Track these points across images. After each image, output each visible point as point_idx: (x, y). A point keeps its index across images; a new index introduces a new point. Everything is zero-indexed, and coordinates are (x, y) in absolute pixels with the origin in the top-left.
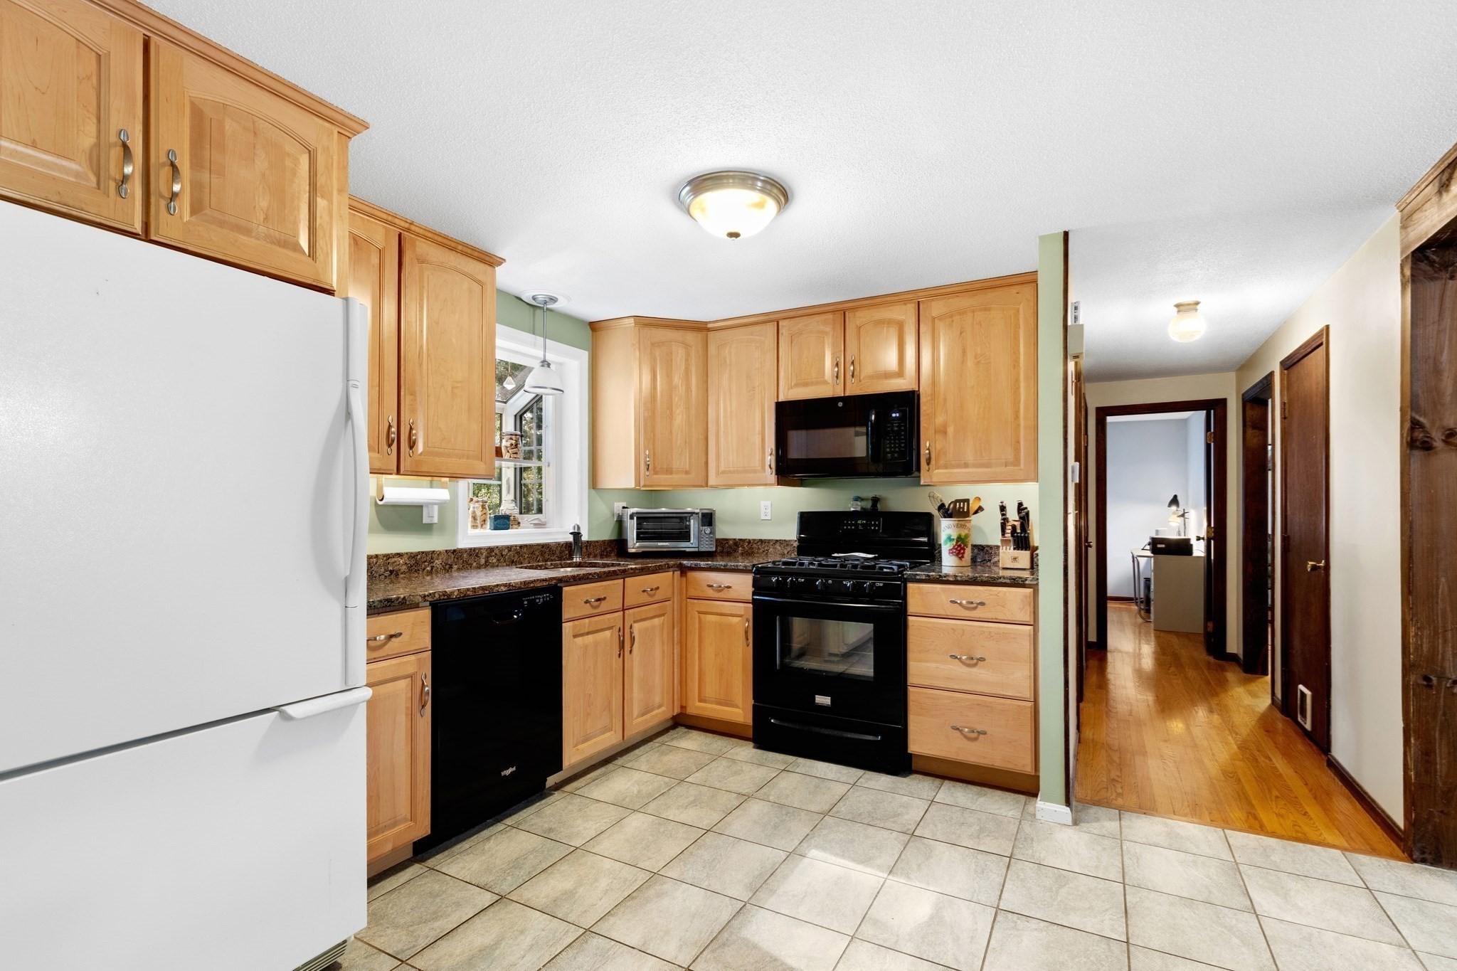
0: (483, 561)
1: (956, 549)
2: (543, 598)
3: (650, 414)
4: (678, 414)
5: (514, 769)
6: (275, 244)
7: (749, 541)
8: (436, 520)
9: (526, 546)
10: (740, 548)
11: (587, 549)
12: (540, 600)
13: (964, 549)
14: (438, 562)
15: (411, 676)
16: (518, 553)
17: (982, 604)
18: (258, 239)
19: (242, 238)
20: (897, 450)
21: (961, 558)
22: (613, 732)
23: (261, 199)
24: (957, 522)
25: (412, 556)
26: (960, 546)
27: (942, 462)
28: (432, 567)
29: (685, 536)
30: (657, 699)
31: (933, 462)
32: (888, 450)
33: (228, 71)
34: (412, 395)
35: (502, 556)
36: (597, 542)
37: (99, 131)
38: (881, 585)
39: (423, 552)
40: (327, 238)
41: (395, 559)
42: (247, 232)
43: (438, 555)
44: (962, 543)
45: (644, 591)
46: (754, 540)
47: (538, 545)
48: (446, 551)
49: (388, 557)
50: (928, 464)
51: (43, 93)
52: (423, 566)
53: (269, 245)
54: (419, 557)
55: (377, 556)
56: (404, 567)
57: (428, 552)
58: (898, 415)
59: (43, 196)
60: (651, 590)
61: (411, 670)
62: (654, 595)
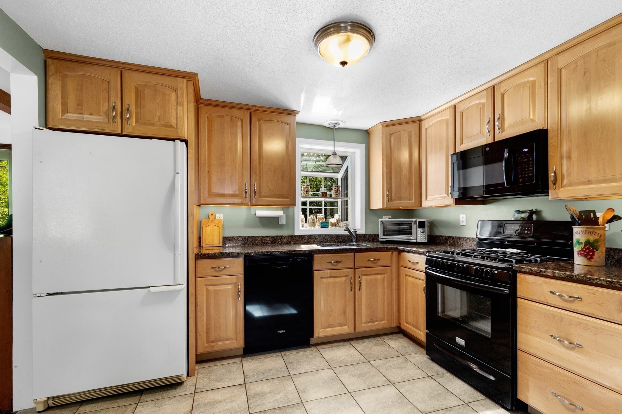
0: (306, 241)
1: (584, 251)
2: (301, 259)
3: (389, 170)
4: (404, 169)
5: (285, 331)
6: (164, 127)
7: (453, 238)
8: (284, 223)
9: (328, 235)
10: (449, 242)
11: (364, 238)
12: (299, 259)
13: (594, 253)
14: (284, 240)
15: (235, 284)
16: (324, 238)
17: (580, 299)
18: (157, 126)
19: (152, 127)
20: (526, 175)
21: (589, 259)
22: (347, 327)
23: (157, 112)
24: (585, 229)
25: (273, 237)
26: (588, 248)
27: (565, 182)
28: (282, 242)
29: (410, 233)
30: (380, 316)
31: (559, 182)
32: (520, 176)
33: (148, 72)
34: (255, 174)
35: (316, 239)
36: (371, 235)
37: (108, 105)
38: (496, 272)
39: (278, 236)
40: (182, 120)
41: (266, 238)
42: (153, 125)
43: (284, 237)
44: (591, 246)
45: (369, 260)
46: (456, 237)
47: (335, 235)
48: (288, 236)
49: (262, 237)
50: (554, 184)
51: (93, 98)
52: (278, 241)
53: (162, 128)
54: (276, 238)
55: (258, 237)
56: (270, 241)
57: (280, 236)
58: (527, 150)
59: (93, 128)
60: (375, 260)
61: (235, 281)
62: (377, 263)
